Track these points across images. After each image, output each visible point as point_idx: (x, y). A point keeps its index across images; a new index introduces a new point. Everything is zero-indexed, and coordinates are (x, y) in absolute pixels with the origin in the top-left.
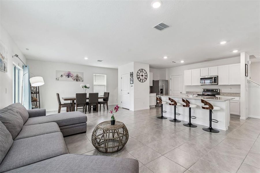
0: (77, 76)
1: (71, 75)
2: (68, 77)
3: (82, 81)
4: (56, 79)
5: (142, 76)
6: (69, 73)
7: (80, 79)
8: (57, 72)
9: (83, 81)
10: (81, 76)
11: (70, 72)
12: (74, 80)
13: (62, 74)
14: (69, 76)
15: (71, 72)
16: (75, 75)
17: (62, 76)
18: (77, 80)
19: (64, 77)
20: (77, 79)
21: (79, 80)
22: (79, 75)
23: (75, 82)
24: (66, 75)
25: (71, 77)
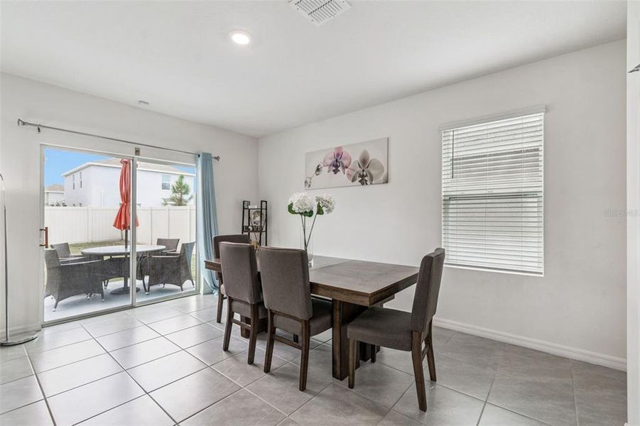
0: (364, 162)
1: (345, 159)
2: (336, 171)
3: (382, 178)
4: (306, 182)
6: (338, 155)
7: (373, 172)
8: (309, 157)
9: (387, 182)
10: (383, 160)
11: (339, 148)
12: (353, 181)
13: (319, 160)
14: (337, 167)
15: (344, 150)
16: (356, 158)
17: (318, 170)
18: (363, 182)
19: (325, 169)
20: (363, 176)
21: (372, 179)
22: (372, 155)
23: (357, 188)
24: (330, 162)
25: (345, 167)
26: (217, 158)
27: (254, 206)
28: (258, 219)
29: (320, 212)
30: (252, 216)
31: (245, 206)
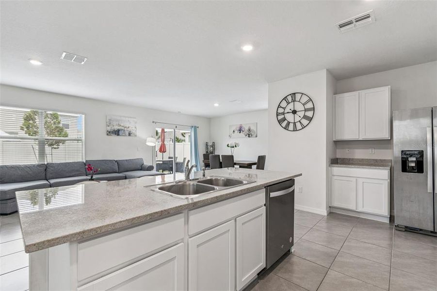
0: (249, 130)
1: (243, 128)
2: (240, 132)
3: (255, 136)
4: (229, 136)
5: (294, 112)
6: (241, 127)
7: (252, 133)
8: (230, 126)
9: (256, 137)
10: (255, 130)
11: (241, 125)
12: (246, 136)
13: (234, 128)
14: (240, 131)
15: (243, 125)
16: (247, 128)
17: (234, 131)
18: (249, 137)
19: (236, 132)
20: (249, 135)
21: (252, 136)
22: (252, 128)
23: (247, 139)
24: (238, 129)
25: (243, 131)
26: (198, 127)
27: (210, 144)
28: (212, 149)
29: (236, 146)
30: (209, 148)
31: (207, 145)
